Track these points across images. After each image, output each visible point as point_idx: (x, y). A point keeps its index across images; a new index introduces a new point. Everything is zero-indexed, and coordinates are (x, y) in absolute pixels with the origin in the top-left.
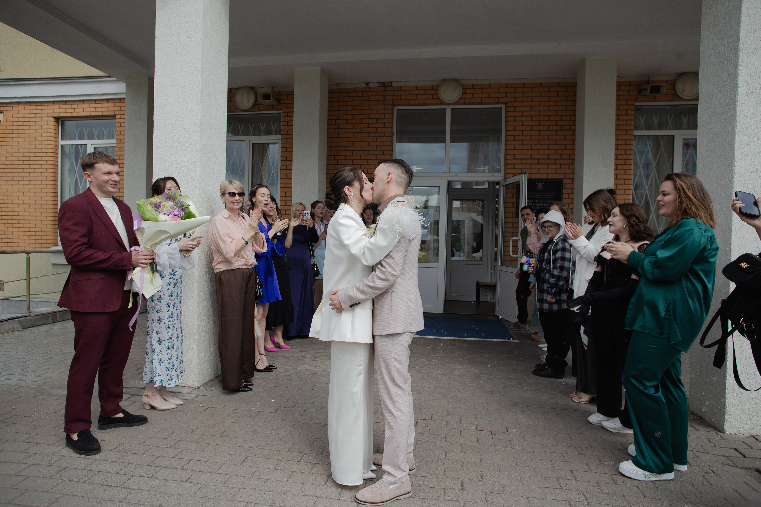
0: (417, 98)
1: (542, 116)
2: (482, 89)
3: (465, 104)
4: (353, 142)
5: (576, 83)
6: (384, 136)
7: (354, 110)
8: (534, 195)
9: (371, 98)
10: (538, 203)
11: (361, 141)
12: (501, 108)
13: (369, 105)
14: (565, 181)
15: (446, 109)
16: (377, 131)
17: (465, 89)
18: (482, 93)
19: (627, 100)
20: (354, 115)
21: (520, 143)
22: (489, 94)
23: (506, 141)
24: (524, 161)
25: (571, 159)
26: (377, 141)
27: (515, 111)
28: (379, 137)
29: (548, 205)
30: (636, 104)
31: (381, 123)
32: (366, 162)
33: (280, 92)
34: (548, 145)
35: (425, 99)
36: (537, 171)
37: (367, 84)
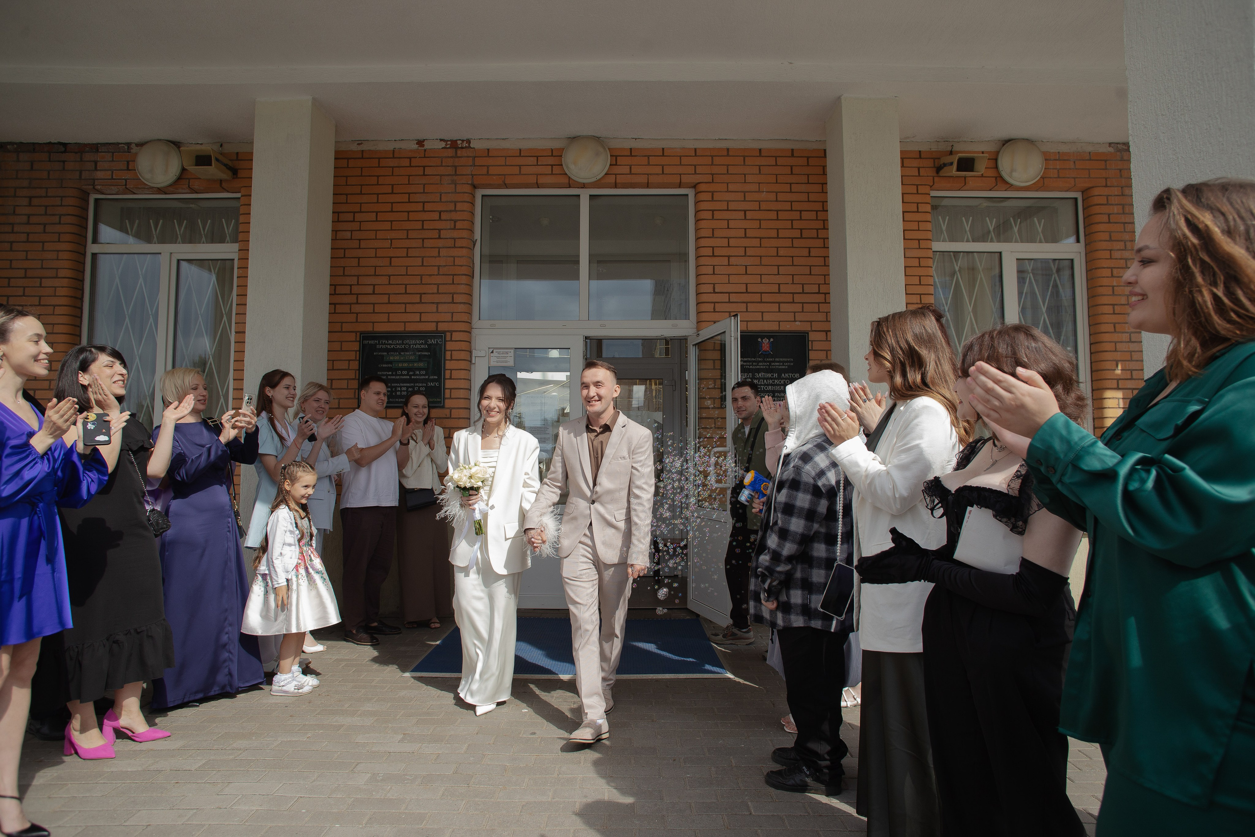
0: (520, 171)
1: (764, 210)
2: (648, 157)
3: (616, 186)
4: (391, 258)
5: (825, 150)
6: (455, 247)
7: (392, 193)
8: (754, 364)
9: (428, 171)
10: (764, 379)
11: (407, 257)
12: (687, 195)
13: (424, 185)
14: (812, 336)
15: (579, 196)
16: (440, 236)
17: (615, 157)
18: (649, 164)
19: (917, 186)
20: (392, 203)
21: (725, 261)
22: (663, 166)
23: (698, 257)
24: (734, 298)
25: (822, 293)
26: (439, 256)
27: (713, 200)
28: (444, 248)
29: (782, 382)
30: (934, 193)
31: (448, 220)
32: (417, 299)
33: (237, 153)
34: (778, 266)
35: (537, 175)
36: (758, 316)
37: (420, 143)
